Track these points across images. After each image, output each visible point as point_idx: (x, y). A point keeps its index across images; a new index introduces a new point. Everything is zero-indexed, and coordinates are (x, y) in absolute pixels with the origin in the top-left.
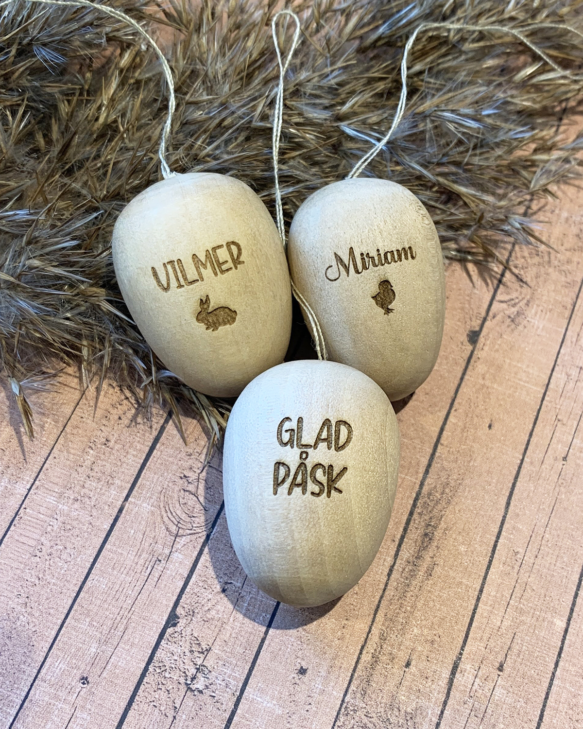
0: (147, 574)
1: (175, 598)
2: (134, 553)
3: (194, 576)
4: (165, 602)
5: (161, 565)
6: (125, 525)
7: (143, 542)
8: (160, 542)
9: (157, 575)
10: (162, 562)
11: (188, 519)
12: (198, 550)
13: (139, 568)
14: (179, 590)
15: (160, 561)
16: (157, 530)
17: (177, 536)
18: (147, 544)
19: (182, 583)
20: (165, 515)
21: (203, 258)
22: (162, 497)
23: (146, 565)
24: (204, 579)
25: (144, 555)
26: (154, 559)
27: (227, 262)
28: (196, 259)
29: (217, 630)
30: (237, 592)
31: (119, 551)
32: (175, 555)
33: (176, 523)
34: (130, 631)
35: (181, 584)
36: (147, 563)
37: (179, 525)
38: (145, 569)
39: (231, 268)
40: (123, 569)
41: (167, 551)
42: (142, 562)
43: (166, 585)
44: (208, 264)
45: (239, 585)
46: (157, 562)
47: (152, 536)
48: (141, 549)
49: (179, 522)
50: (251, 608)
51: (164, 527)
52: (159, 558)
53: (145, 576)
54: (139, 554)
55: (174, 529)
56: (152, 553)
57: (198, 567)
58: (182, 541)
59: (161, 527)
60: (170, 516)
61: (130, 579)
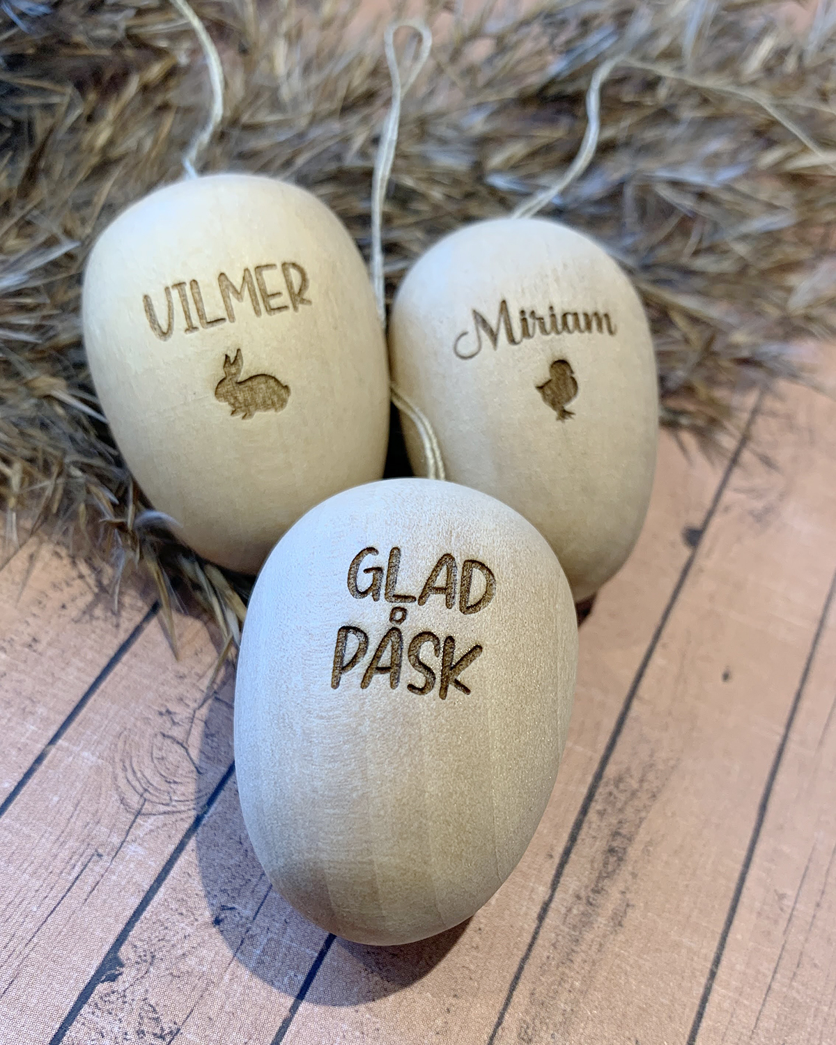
0: (71, 878)
1: (120, 927)
2: (53, 838)
3: (162, 889)
4: (98, 933)
5: (101, 863)
6: (44, 786)
7: (73, 820)
8: (105, 821)
9: (91, 881)
10: (105, 858)
11: (164, 786)
12: (177, 842)
13: (58, 864)
14: (129, 913)
15: (100, 856)
16: (102, 800)
17: (139, 813)
18: (79, 823)
19: (138, 901)
20: (121, 775)
21: (237, 280)
22: (120, 744)
23: (73, 861)
24: (180, 896)
25: (72, 843)
26: (90, 851)
27: (279, 294)
28: (225, 283)
29: (196, 994)
30: (242, 926)
31: (26, 830)
32: (131, 849)
33: (141, 790)
34: (22, 982)
35: (135, 902)
36: (76, 857)
37: (147, 795)
38: (69, 867)
39: (286, 307)
40: (25, 866)
41: (116, 840)
42: (64, 854)
43: (105, 901)
44: (246, 293)
45: (248, 913)
46: (95, 858)
47: (92, 809)
48: (68, 830)
49: (146, 790)
50: (267, 959)
51: (116, 796)
52: (100, 851)
53: (67, 880)
54: (61, 839)
55: (134, 801)
56: (87, 840)
57: (172, 873)
58: (147, 824)
59: (111, 796)
60: (131, 777)
61: (38, 884)
